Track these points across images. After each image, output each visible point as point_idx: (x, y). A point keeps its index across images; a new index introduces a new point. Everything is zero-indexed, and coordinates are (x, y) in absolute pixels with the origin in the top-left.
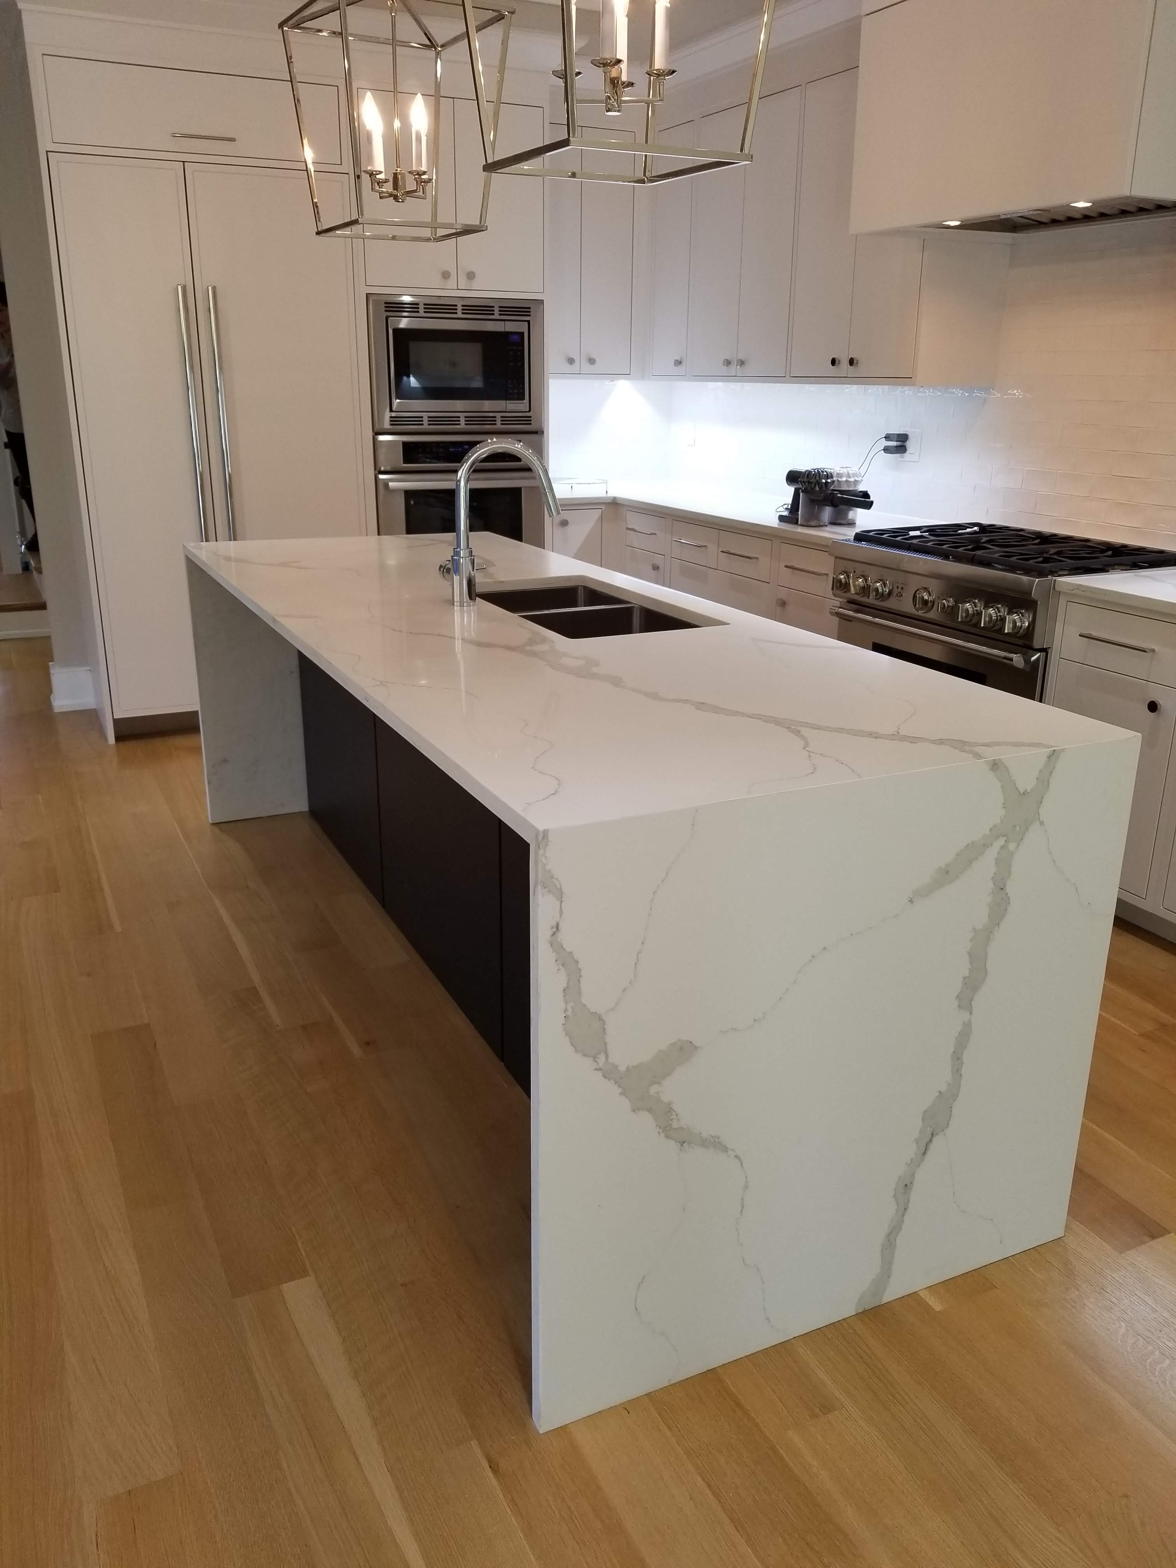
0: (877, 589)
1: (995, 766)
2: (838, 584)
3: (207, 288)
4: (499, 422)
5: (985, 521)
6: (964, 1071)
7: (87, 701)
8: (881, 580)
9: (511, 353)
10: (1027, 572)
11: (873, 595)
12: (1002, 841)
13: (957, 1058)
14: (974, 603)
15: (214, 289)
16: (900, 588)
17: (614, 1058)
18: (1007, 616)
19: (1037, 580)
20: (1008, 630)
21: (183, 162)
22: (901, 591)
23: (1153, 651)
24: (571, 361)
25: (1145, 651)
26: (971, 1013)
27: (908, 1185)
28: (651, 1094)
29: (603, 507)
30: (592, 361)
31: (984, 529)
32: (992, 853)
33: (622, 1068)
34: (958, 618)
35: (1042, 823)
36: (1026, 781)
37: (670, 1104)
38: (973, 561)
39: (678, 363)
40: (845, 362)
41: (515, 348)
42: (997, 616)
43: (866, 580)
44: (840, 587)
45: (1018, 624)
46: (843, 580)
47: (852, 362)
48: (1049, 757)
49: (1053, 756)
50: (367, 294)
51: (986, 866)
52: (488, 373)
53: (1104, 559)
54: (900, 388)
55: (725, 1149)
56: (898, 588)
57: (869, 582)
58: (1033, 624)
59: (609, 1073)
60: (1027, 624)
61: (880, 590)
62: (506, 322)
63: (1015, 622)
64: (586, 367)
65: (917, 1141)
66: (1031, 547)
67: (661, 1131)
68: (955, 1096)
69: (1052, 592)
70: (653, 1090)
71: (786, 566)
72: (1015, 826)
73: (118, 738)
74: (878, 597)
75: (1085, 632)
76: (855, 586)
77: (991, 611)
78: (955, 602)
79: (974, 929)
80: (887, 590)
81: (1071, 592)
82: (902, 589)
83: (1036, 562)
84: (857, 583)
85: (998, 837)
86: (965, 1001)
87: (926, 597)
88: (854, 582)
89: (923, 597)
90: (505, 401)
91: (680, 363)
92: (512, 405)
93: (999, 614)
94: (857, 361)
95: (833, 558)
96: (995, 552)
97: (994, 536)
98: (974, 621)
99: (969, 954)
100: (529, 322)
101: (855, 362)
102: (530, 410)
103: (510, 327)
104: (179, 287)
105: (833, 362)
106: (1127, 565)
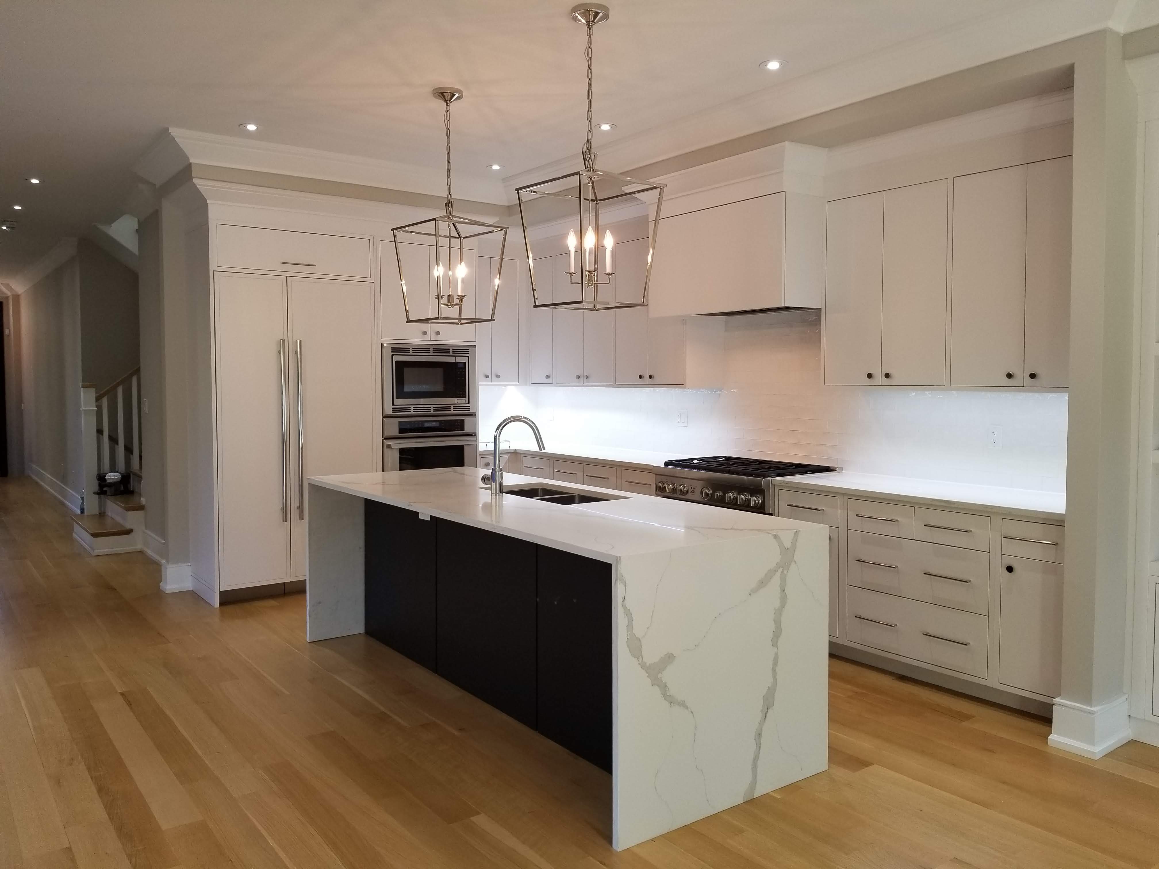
0: (681, 490)
1: (775, 536)
2: (659, 489)
3: (296, 341)
4: (452, 409)
5: (727, 455)
6: (777, 677)
7: (188, 585)
8: (682, 485)
9: (459, 373)
10: (758, 476)
11: (679, 492)
12: (781, 569)
13: (774, 671)
14: (733, 493)
15: (300, 341)
16: (693, 488)
17: (645, 660)
18: (751, 498)
19: (763, 479)
20: (752, 504)
21: (287, 276)
22: (694, 490)
23: (823, 510)
24: (487, 377)
25: (820, 510)
26: (777, 649)
27: (760, 734)
28: (659, 677)
29: (509, 455)
30: (498, 376)
31: (727, 459)
32: (778, 574)
33: (648, 664)
34: (726, 501)
35: (795, 562)
36: (788, 544)
37: (666, 683)
38: (729, 472)
39: (548, 377)
40: (646, 377)
41: (461, 370)
42: (746, 499)
43: (674, 485)
44: (660, 490)
45: (757, 502)
46: (661, 486)
47: (650, 377)
48: (795, 533)
49: (796, 533)
50: (382, 343)
51: (776, 580)
52: (446, 382)
53: (791, 469)
54: (673, 390)
55: (687, 708)
56: (692, 488)
57: (675, 487)
58: (763, 501)
59: (643, 666)
60: (761, 502)
61: (683, 490)
62: (456, 357)
63: (755, 501)
64: (495, 380)
65: (762, 711)
66: (755, 466)
67: (662, 696)
68: (775, 689)
69: (769, 484)
70: (660, 675)
71: (626, 482)
72: (785, 563)
73: (221, 604)
74: (682, 493)
75: (790, 504)
76: (668, 489)
77: (742, 496)
78: (723, 493)
79: (775, 609)
80: (686, 490)
81: (780, 484)
82: (694, 488)
83: (761, 471)
84: (669, 487)
85: (779, 568)
86: (775, 641)
87: (708, 492)
88: (668, 487)
89: (706, 492)
90: (455, 398)
91: (549, 377)
92: (460, 400)
93: (746, 498)
94: (653, 376)
95: (654, 475)
96: (740, 468)
97: (736, 461)
98: (734, 502)
99: (774, 620)
100: (468, 357)
101: (652, 377)
102: (469, 403)
103: (459, 359)
104: (281, 341)
105: (640, 377)
106: (803, 473)
